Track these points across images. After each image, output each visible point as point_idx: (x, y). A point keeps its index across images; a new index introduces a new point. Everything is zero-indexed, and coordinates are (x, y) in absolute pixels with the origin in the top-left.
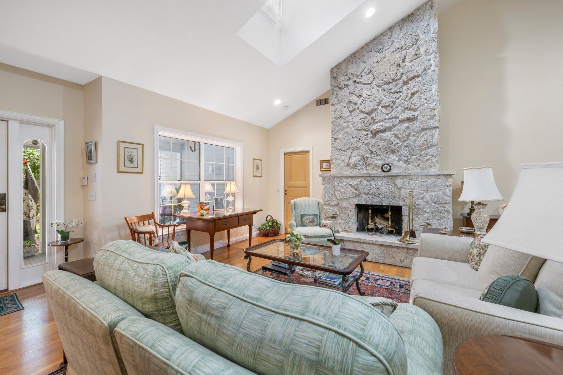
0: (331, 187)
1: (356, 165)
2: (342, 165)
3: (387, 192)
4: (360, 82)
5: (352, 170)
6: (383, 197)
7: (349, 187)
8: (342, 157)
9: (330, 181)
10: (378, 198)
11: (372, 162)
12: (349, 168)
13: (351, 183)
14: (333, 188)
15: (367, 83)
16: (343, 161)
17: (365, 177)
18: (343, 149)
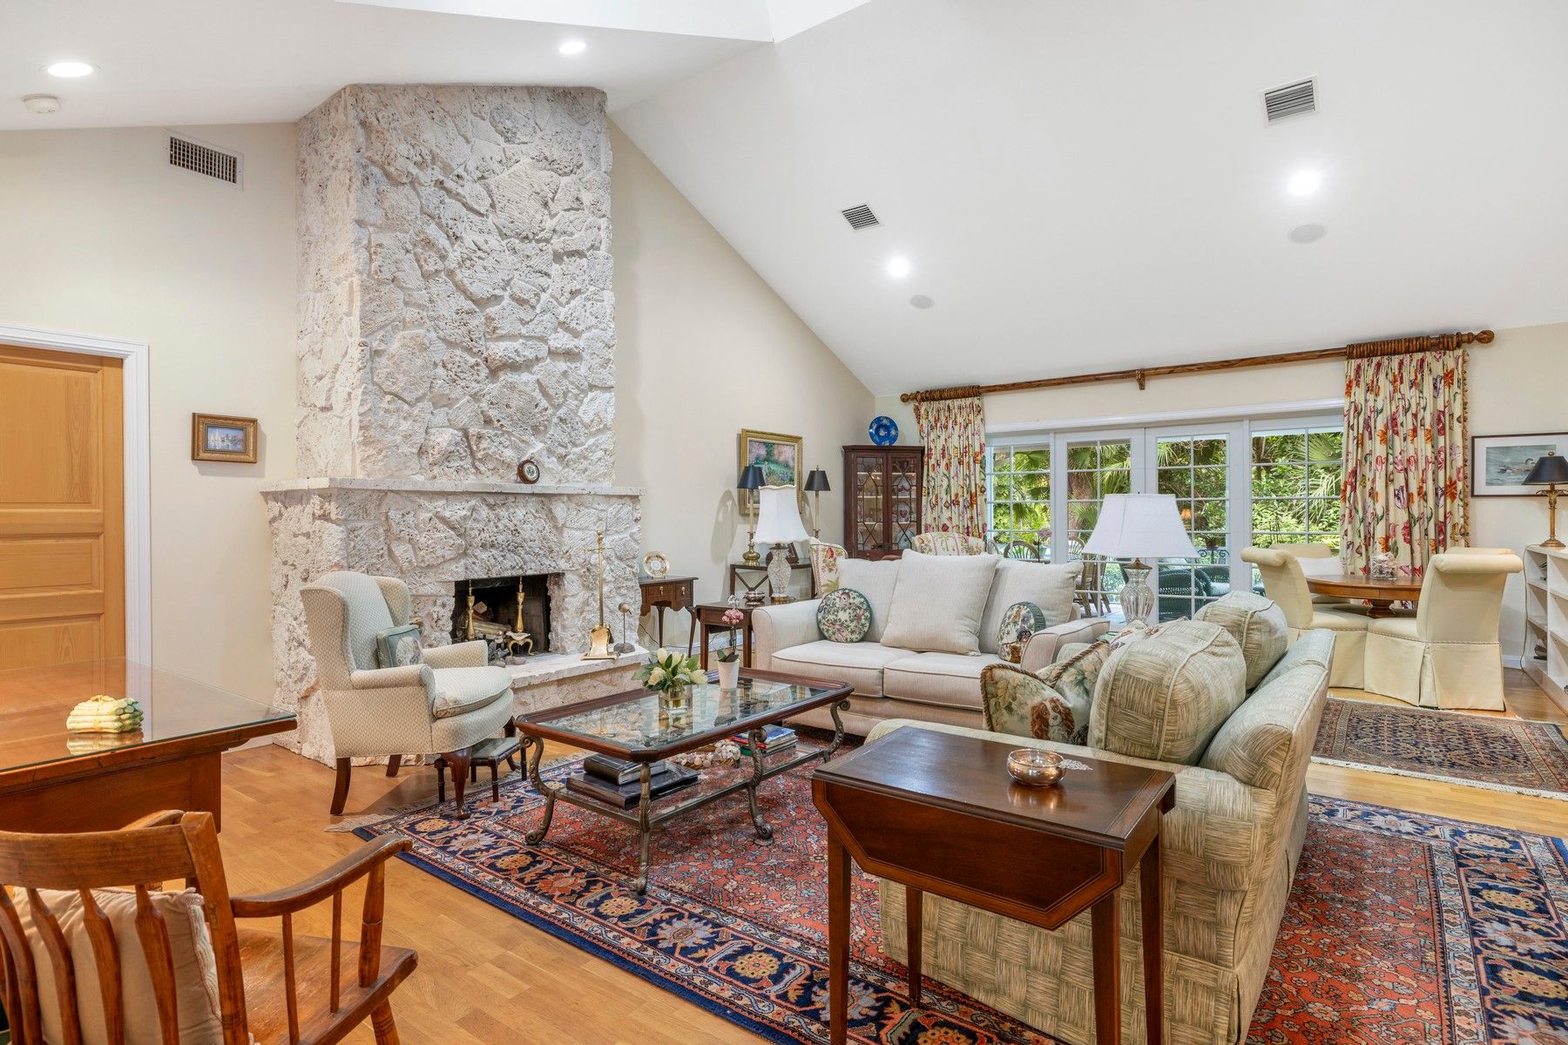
0: (375, 527)
1: (447, 456)
2: (405, 449)
3: (537, 538)
4: (458, 194)
5: (436, 470)
6: (527, 553)
7: (441, 526)
8: (402, 421)
9: (371, 507)
10: (516, 557)
11: (495, 453)
12: (425, 462)
13: (447, 514)
14: (381, 530)
15: (476, 207)
16: (406, 437)
17: (485, 496)
18: (405, 395)
